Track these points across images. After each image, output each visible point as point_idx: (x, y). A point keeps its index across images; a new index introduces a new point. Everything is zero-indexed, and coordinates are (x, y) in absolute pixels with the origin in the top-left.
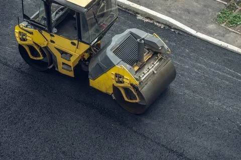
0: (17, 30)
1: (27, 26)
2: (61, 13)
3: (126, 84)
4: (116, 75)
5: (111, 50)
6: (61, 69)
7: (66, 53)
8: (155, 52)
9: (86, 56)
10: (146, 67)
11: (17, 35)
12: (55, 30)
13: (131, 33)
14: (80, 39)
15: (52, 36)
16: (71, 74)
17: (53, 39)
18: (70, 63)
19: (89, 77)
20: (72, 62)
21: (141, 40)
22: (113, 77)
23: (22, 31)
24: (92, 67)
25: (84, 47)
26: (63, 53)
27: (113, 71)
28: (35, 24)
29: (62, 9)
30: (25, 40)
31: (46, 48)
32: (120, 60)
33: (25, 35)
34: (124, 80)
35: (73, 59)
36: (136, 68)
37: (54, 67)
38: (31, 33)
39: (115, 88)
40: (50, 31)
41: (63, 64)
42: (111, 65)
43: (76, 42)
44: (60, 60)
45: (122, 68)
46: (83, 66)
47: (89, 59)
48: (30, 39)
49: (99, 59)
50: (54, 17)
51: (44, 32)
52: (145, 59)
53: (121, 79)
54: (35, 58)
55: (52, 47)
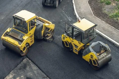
0: (63, 36)
1: (66, 35)
2: (77, 33)
3: (94, 59)
4: (91, 55)
5: (91, 47)
6: (74, 51)
7: (77, 46)
8: (106, 50)
9: (83, 48)
11: (62, 37)
12: (74, 38)
13: (99, 43)
14: (81, 41)
15: (73, 39)
16: (77, 53)
18: (77, 49)
19: (83, 55)
21: (101, 45)
22: (90, 56)
23: (64, 36)
24: (84, 51)
25: (82, 45)
27: (90, 54)
28: (68, 35)
31: (71, 43)
32: (93, 50)
33: (65, 38)
34: (93, 57)
36: (98, 54)
37: (72, 50)
38: (67, 37)
39: (90, 60)
40: (72, 38)
41: (75, 49)
42: (90, 52)
43: (80, 42)
44: (74, 48)
45: (93, 53)
46: (82, 51)
48: (66, 40)
49: (87, 49)
50: (75, 33)
51: (70, 38)
52: (102, 52)
53: (92, 57)
54: (67, 46)
55: (72, 43)
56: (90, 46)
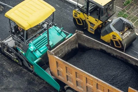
0: (74, 12)
1: (78, 11)
2: (93, 7)
3: (117, 39)
4: (113, 35)
6: (89, 30)
8: (130, 28)
9: (100, 26)
10: (125, 33)
11: (73, 14)
12: (89, 14)
13: (120, 19)
14: (99, 19)
15: (88, 16)
16: (93, 33)
17: (88, 17)
19: (101, 35)
20: (95, 28)
22: (112, 36)
23: (76, 12)
24: (102, 31)
25: (100, 22)
26: (91, 23)
28: (81, 10)
29: (93, 6)
30: (76, 16)
31: (85, 20)
32: (115, 29)
33: (77, 14)
34: (116, 38)
35: (95, 27)
36: (121, 34)
37: (86, 29)
38: (80, 14)
39: (111, 40)
40: (87, 14)
41: (91, 28)
42: (112, 31)
43: (97, 20)
44: (89, 26)
45: (116, 32)
47: (102, 28)
48: (78, 16)
49: (106, 28)
50: (90, 8)
51: (85, 14)
52: (125, 30)
53: (115, 37)
54: (79, 24)
55: (87, 21)
56: (111, 24)
